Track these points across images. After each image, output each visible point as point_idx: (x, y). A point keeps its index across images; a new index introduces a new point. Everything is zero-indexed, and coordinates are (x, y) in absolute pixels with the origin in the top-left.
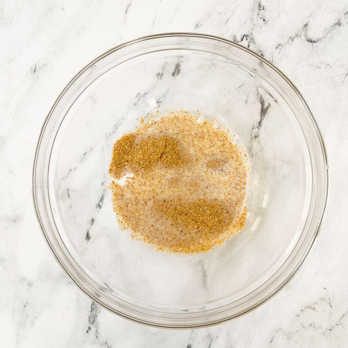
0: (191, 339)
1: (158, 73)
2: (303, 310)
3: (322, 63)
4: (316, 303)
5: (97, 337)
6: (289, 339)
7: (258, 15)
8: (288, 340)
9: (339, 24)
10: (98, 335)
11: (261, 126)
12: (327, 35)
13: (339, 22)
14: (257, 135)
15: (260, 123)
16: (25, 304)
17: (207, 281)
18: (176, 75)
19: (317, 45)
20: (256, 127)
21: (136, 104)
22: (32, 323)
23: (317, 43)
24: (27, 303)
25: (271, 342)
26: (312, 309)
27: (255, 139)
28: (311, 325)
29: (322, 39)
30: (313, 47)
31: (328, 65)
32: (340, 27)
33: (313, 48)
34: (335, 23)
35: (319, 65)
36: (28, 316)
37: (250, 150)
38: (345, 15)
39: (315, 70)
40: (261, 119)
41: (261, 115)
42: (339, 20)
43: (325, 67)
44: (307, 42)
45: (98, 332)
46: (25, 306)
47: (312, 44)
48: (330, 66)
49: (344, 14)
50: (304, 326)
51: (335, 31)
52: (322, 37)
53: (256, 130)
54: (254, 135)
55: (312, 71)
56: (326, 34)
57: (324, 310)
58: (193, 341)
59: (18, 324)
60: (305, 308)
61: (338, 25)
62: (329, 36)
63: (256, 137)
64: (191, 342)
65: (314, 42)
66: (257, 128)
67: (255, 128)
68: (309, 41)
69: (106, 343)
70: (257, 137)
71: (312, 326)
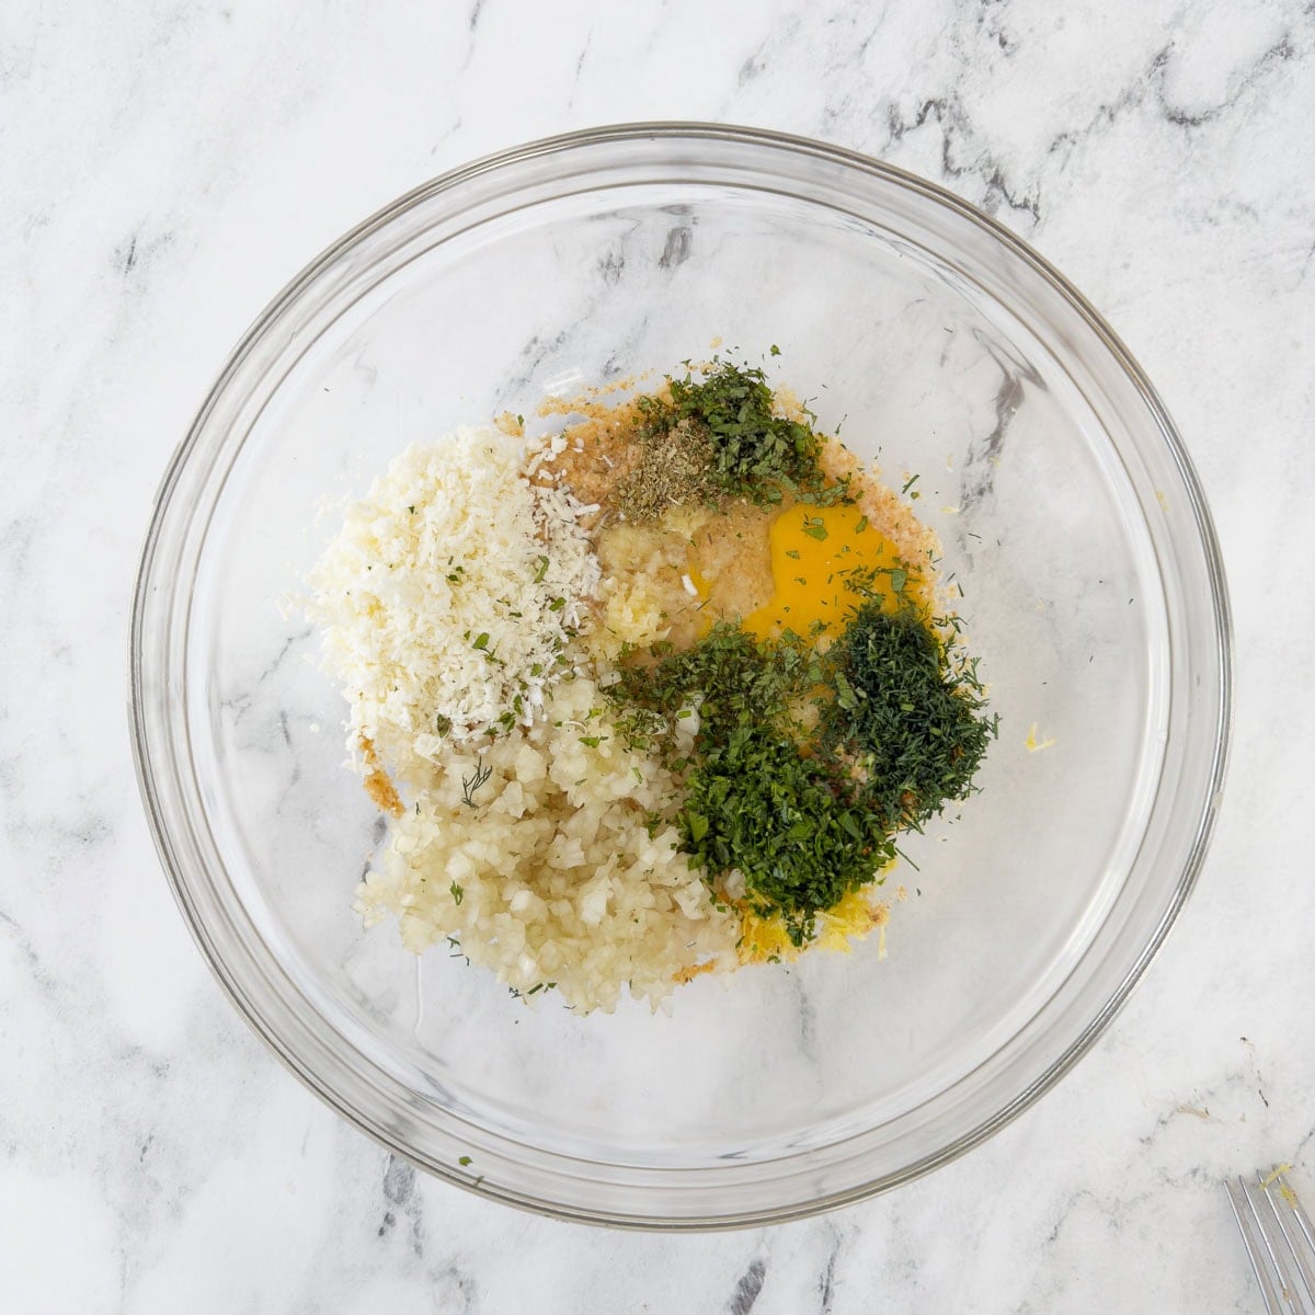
0: (764, 1241)
1: (605, 261)
2: (1165, 1118)
3: (1223, 203)
4: (1212, 1093)
5: (418, 1249)
6: (1116, 1225)
7: (981, 20)
8: (1114, 1228)
9: (1285, 50)
10: (419, 1241)
11: (999, 451)
12: (1241, 92)
13: (1284, 45)
14: (985, 485)
15: (995, 439)
16: (144, 1140)
17: (813, 1031)
18: (673, 265)
19: (1203, 135)
20: (980, 455)
21: (524, 380)
22: (176, 1211)
23: (1204, 128)
24: (151, 1138)
25: (1052, 1238)
26: (1197, 1113)
27: (979, 502)
28: (1194, 1172)
29: (1224, 112)
30: (1190, 140)
31: (1247, 209)
32: (1291, 63)
33: (1189, 145)
34: (1270, 48)
35: (1213, 213)
36: (156, 1184)
37: (960, 543)
38: (1307, 13)
39: (1198, 230)
40: (1000, 424)
41: (1000, 406)
42: (1287, 36)
43: (1235, 218)
44: (1166, 122)
45: (420, 1232)
46: (145, 1150)
47: (1183, 131)
48: (1255, 215)
49: (1305, 9)
50: (1171, 1177)
51: (1272, 76)
52: (1222, 100)
53: (980, 467)
54: (973, 484)
55: (1187, 233)
56: (1236, 90)
57: (1240, 1116)
58: (769, 1250)
59: (122, 1215)
60: (1172, 1114)
61: (1282, 54)
62: (1249, 96)
63: (981, 492)
64: (763, 1253)
65: (1194, 122)
66: (985, 461)
67: (979, 460)
68: (1172, 119)
69: (454, 1271)
70: (986, 494)
71: (1199, 1174)
